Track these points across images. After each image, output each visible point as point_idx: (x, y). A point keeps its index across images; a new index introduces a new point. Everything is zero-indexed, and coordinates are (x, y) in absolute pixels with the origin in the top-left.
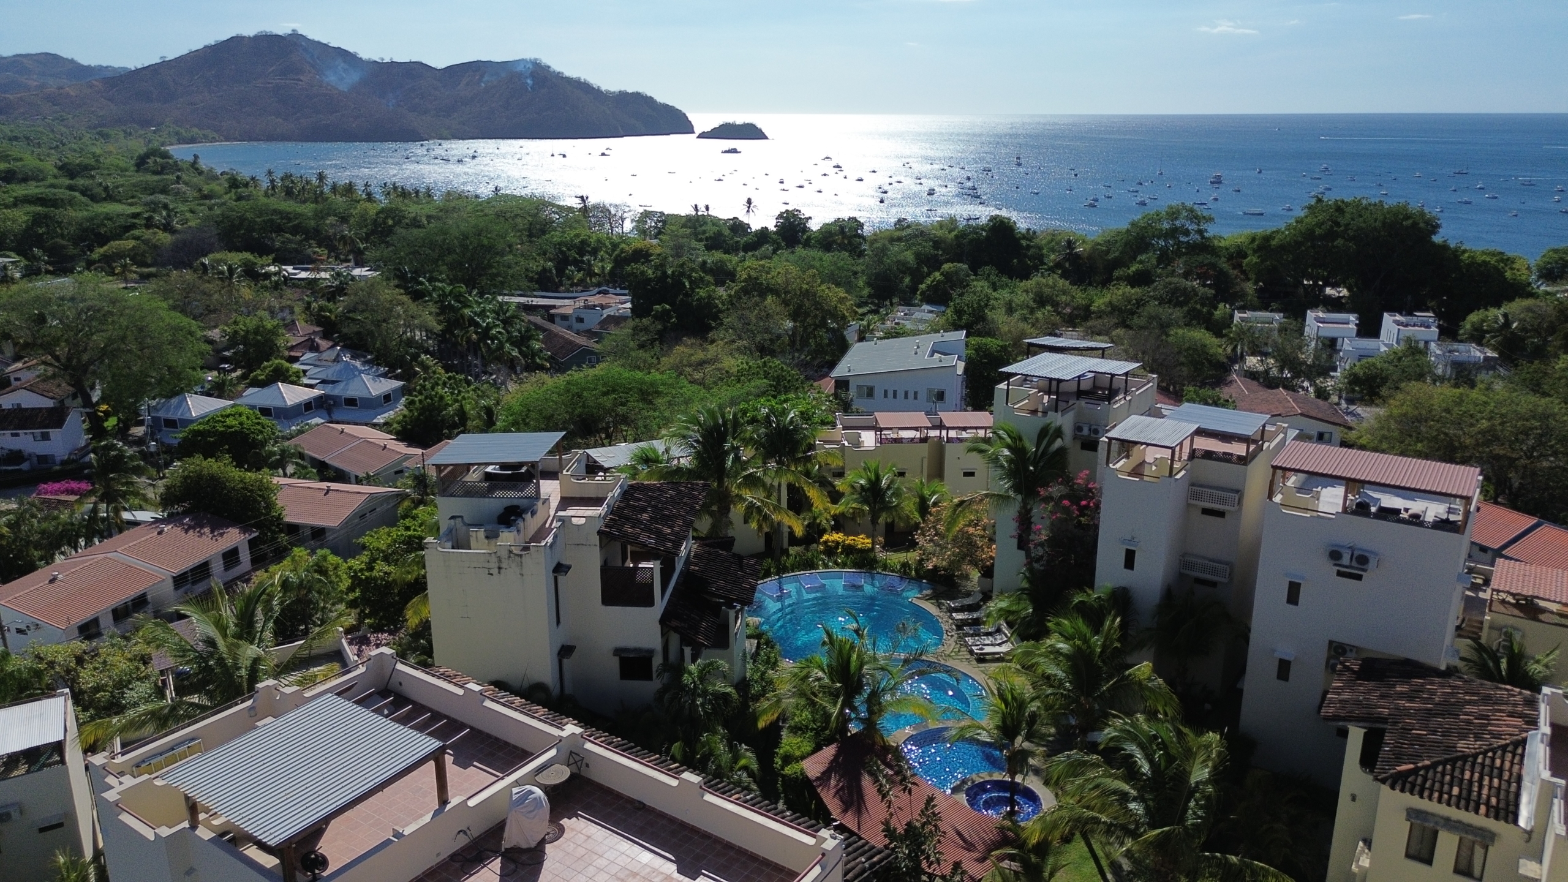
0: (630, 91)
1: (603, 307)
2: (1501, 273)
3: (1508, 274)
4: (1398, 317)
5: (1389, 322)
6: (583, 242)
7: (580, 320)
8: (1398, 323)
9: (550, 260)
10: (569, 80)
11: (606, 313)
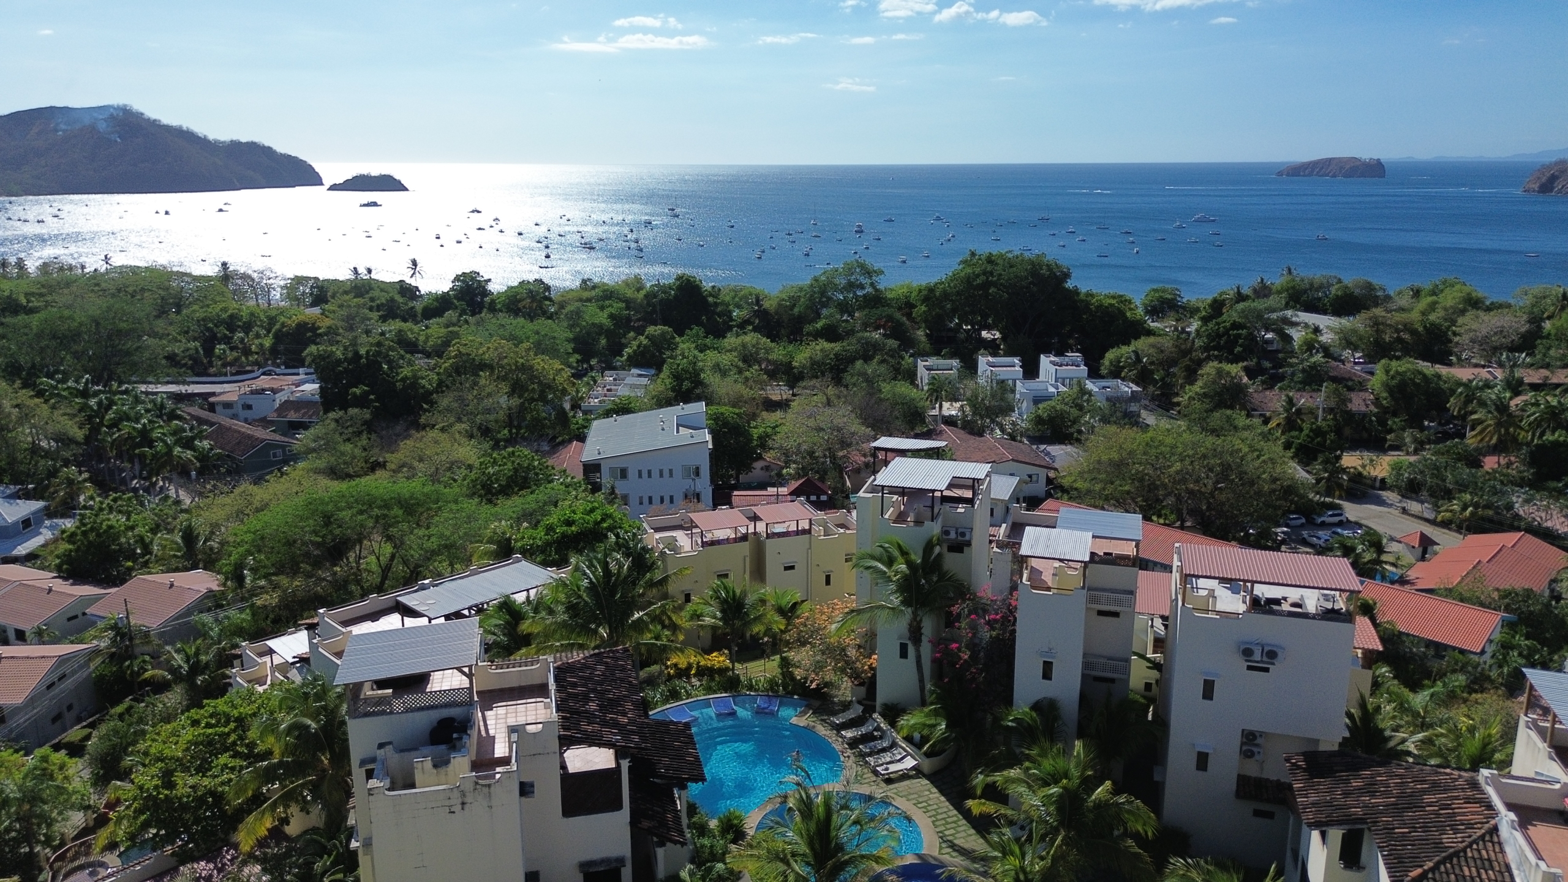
0: (244, 140)
1: (274, 391)
2: (1122, 313)
3: (1128, 314)
4: (1053, 358)
5: (1046, 363)
6: (232, 316)
7: (249, 407)
8: (1054, 363)
9: (195, 339)
10: (168, 129)
11: (281, 398)
